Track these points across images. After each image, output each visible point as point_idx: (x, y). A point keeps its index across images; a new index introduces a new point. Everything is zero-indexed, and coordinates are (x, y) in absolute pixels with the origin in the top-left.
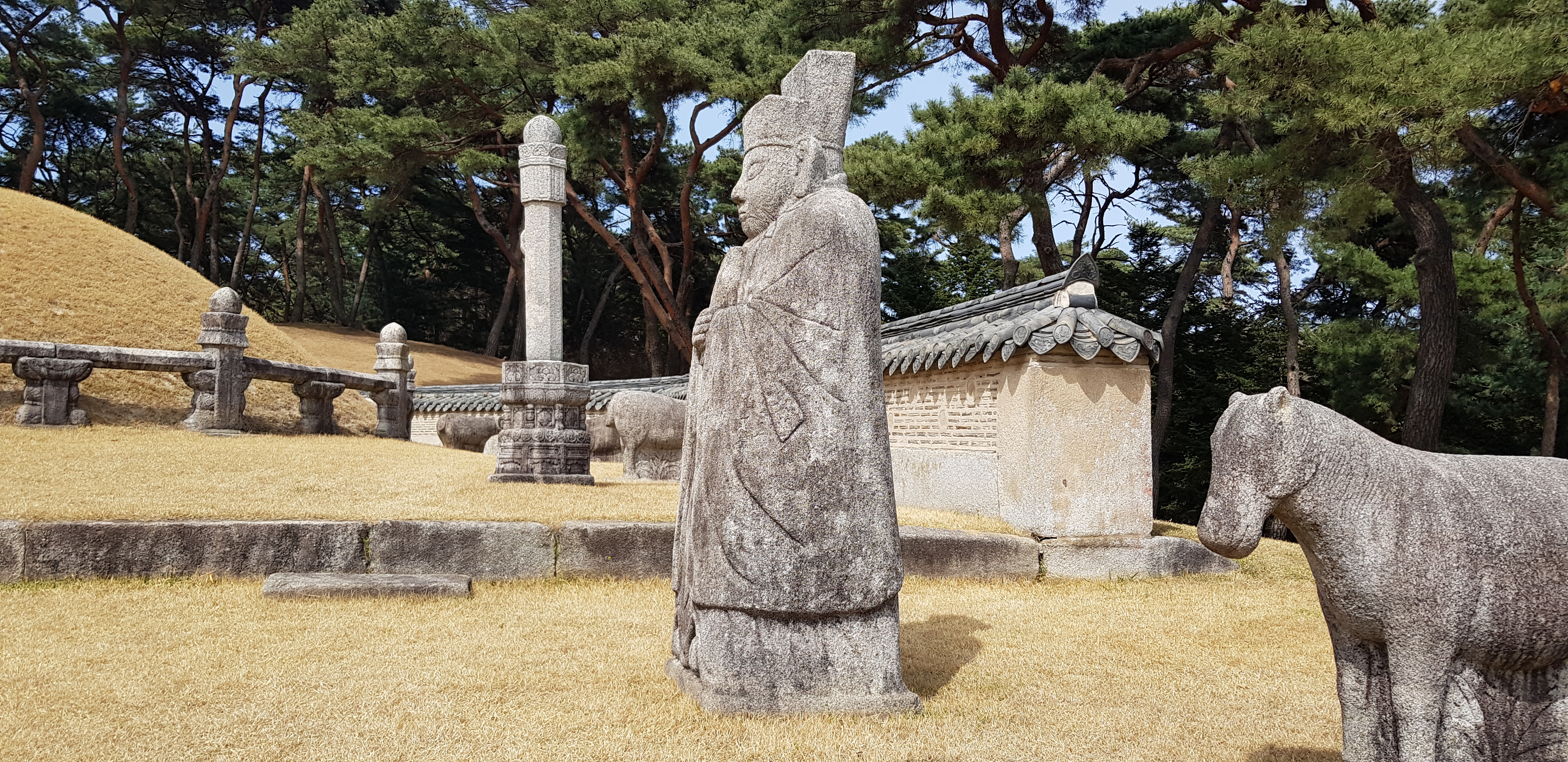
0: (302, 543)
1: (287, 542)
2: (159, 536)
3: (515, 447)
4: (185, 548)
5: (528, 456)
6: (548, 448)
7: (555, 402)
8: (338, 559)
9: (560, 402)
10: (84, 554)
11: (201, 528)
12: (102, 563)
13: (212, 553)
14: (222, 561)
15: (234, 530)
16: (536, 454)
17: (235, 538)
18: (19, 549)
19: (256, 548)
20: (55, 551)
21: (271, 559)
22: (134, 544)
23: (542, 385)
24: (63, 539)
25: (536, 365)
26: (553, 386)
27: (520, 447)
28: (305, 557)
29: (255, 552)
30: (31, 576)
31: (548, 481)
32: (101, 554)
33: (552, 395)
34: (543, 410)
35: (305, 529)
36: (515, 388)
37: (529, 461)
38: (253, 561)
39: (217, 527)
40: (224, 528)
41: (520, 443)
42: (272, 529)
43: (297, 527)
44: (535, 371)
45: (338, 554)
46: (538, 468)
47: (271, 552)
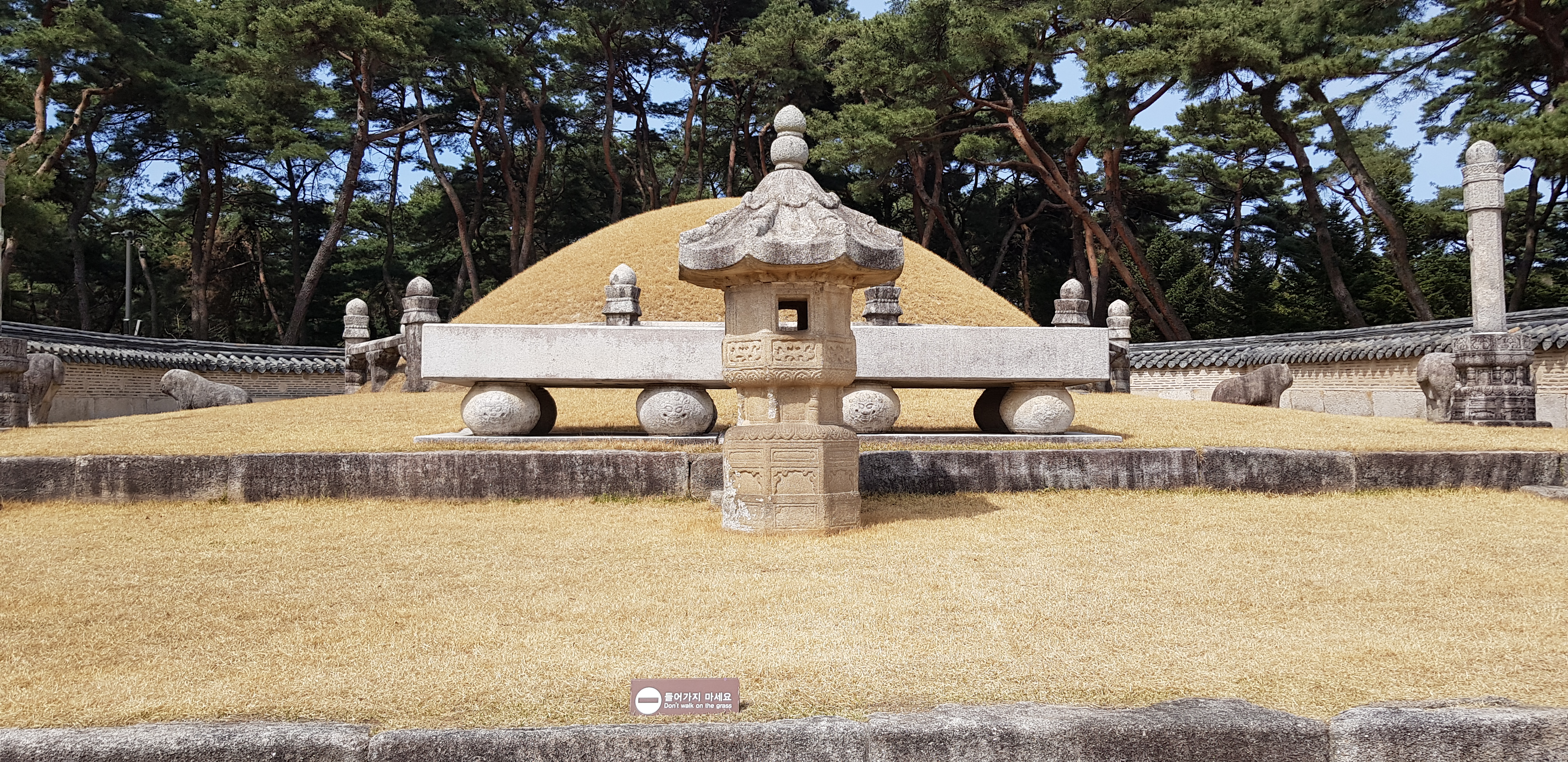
0: (1523, 467)
1: (1514, 466)
2: (1436, 459)
3: (1487, 400)
4: (1453, 469)
5: (1501, 407)
6: (1515, 400)
7: (1518, 365)
8: (1546, 477)
9: (1521, 365)
10: (1392, 473)
11: (1461, 456)
12: (1403, 479)
13: (1469, 473)
14: (1475, 477)
15: (1482, 457)
16: (1507, 405)
17: (1483, 462)
18: (1353, 469)
19: (1496, 469)
20: (1375, 472)
21: (1505, 477)
22: (1421, 467)
23: (1507, 351)
24: (1379, 463)
25: (1503, 336)
26: (1517, 352)
27: (1493, 400)
28: (1526, 476)
29: (1496, 472)
30: (1362, 487)
31: (1519, 425)
32: (1402, 473)
33: (1517, 359)
34: (1507, 371)
35: (1525, 456)
36: (1484, 355)
37: (1502, 411)
38: (1495, 479)
39: (1471, 455)
40: (1476, 456)
41: (1493, 396)
42: (1504, 456)
43: (1520, 455)
44: (1502, 341)
45: (1546, 474)
46: (1509, 416)
47: (1505, 472)
